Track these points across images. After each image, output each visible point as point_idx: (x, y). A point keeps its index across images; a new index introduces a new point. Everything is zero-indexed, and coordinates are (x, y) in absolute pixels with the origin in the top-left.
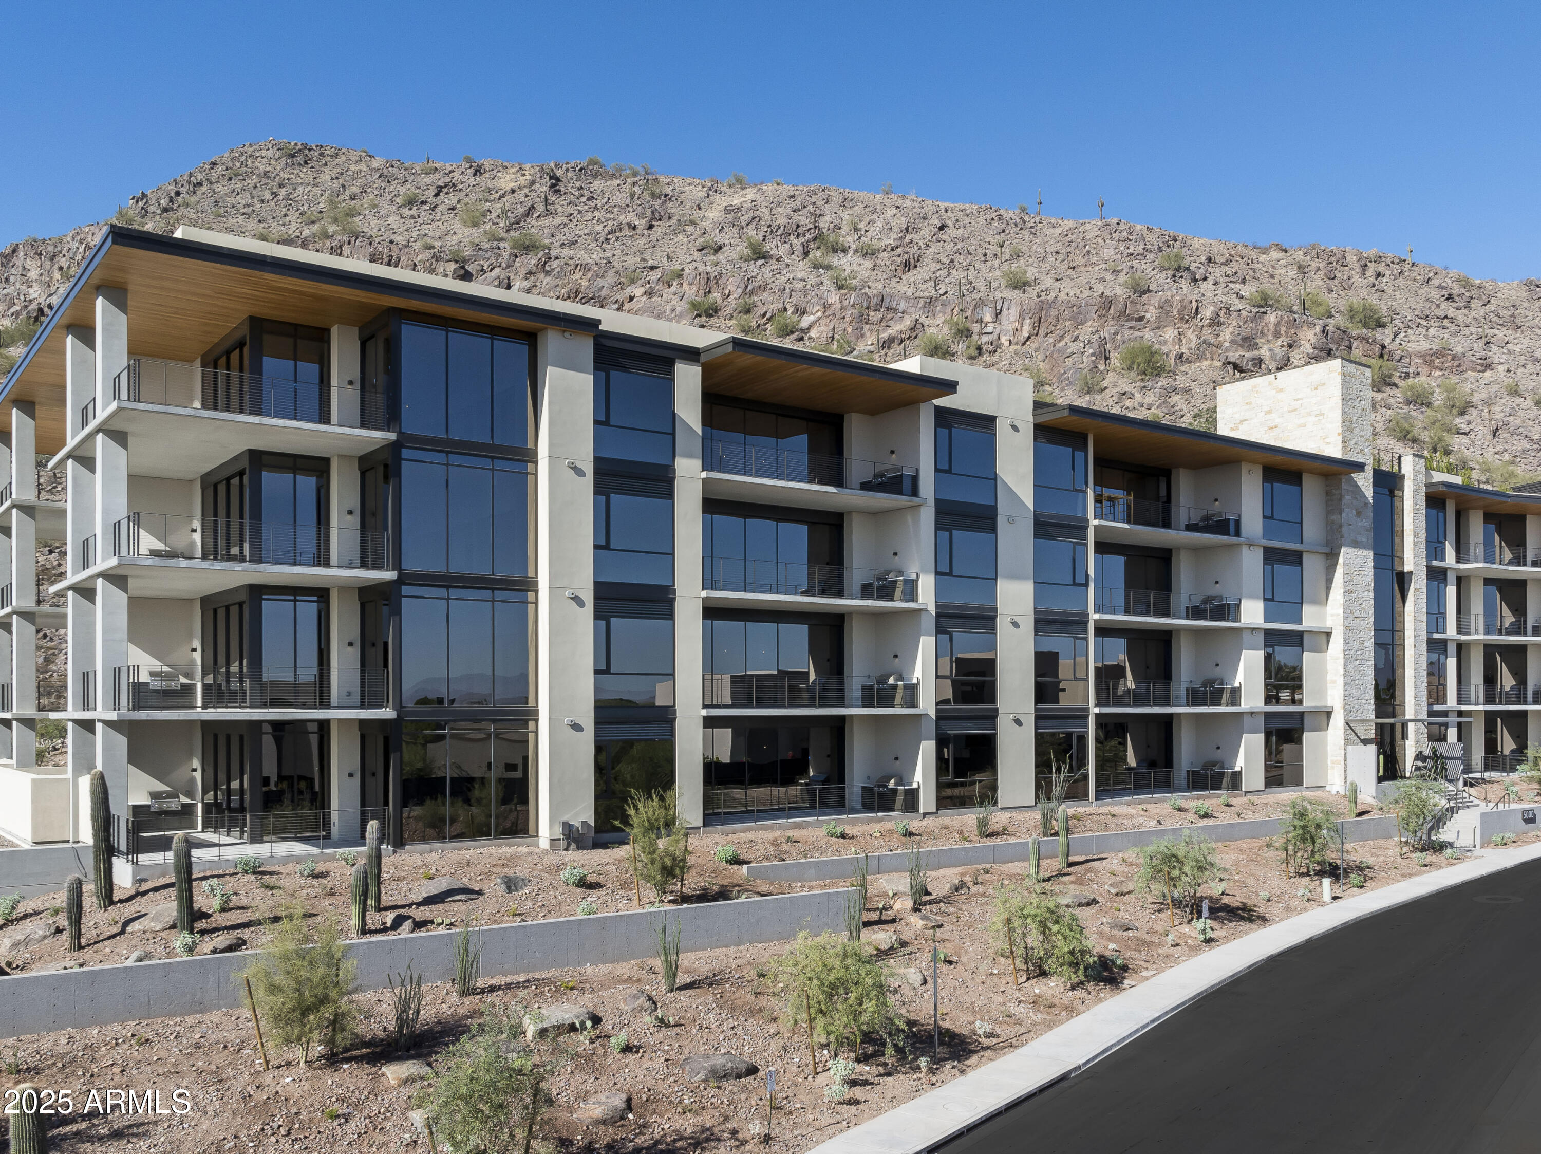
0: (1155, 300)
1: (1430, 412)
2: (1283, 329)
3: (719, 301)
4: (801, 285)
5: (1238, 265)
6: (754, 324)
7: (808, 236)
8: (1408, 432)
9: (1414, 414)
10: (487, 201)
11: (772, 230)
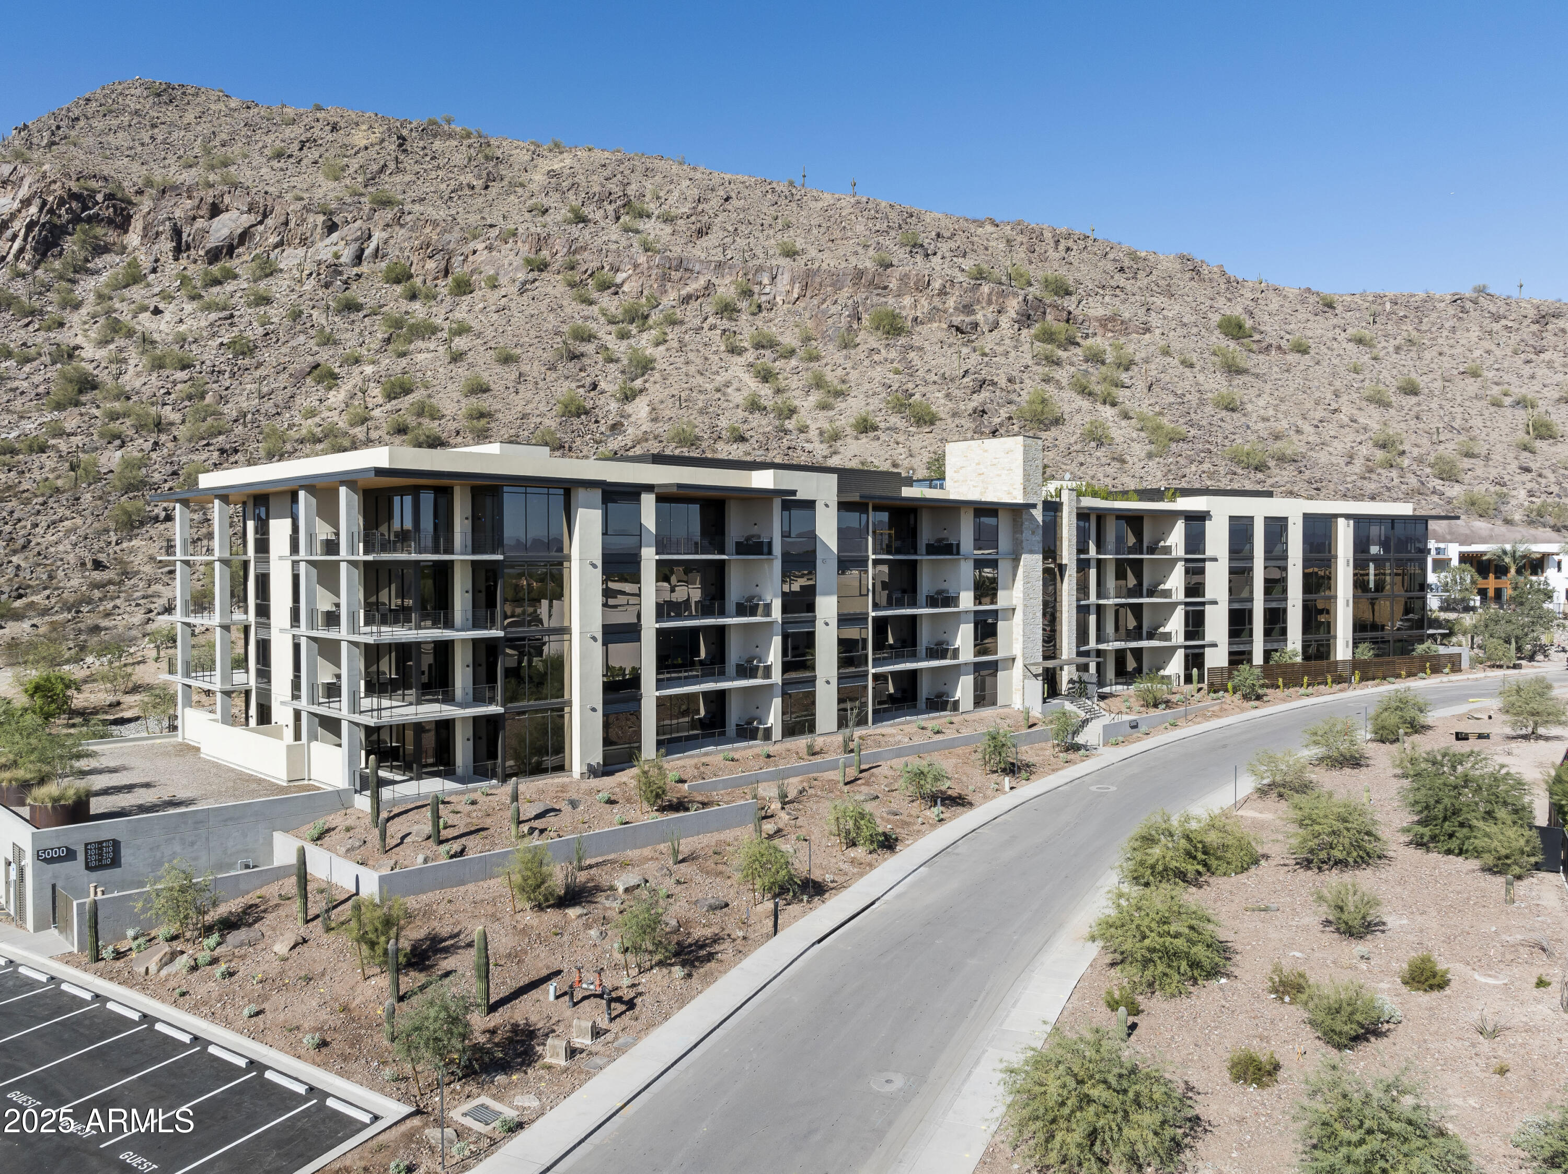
0: (896, 273)
1: (1103, 369)
2: (994, 298)
3: (548, 258)
4: (614, 247)
5: (960, 240)
6: (577, 279)
7: (619, 203)
8: (1085, 388)
9: (1090, 370)
10: (345, 156)
11: (589, 197)
